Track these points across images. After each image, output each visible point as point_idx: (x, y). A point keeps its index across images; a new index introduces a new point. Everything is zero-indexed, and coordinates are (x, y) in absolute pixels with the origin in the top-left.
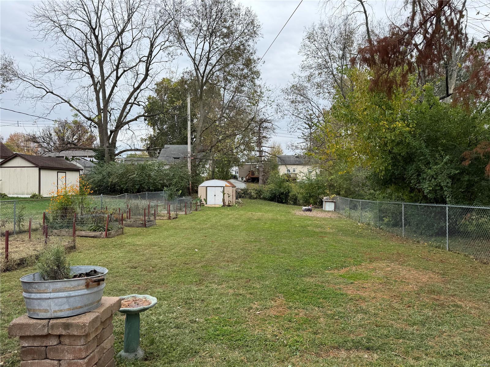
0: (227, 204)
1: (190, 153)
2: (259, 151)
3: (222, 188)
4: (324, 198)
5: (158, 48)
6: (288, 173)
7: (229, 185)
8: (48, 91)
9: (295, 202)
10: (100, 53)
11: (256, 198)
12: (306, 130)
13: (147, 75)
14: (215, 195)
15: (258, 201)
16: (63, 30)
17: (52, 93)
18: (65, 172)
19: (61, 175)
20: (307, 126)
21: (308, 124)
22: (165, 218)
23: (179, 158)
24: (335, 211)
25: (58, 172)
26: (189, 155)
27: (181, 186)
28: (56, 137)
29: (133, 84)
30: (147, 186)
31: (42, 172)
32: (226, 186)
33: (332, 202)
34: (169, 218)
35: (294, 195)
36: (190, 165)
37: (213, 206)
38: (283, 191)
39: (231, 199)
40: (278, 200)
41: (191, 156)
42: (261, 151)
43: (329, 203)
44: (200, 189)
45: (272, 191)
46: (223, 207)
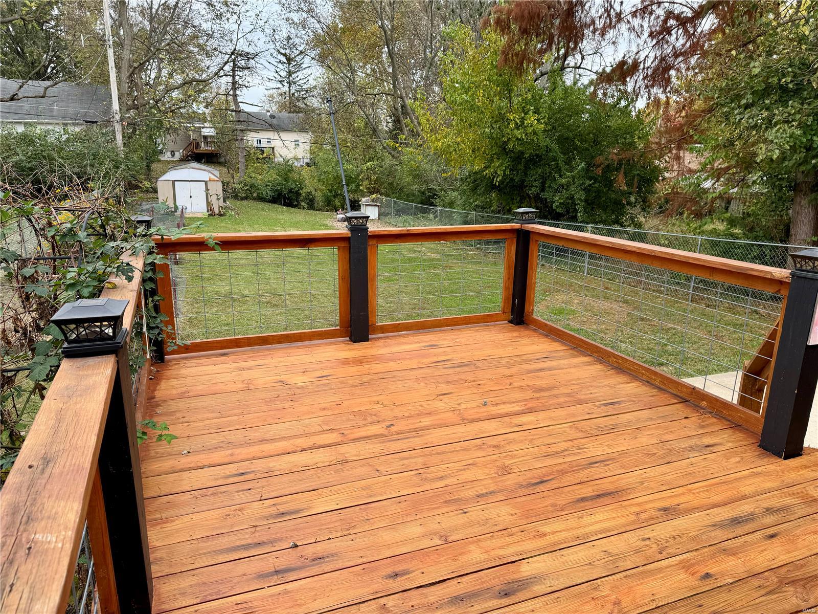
0: (216, 211)
1: (118, 112)
2: (235, 111)
3: (204, 183)
4: (364, 200)
6: (259, 145)
7: (216, 178)
9: (311, 205)
11: (246, 198)
12: (280, 66)
14: (191, 197)
15: (250, 203)
20: (283, 59)
21: (285, 55)
23: (96, 122)
24: (379, 219)
26: (117, 117)
32: (210, 180)
33: (376, 205)
35: (310, 193)
36: (121, 137)
37: (191, 215)
38: (293, 186)
39: (221, 203)
40: (285, 201)
41: (122, 120)
42: (240, 111)
43: (370, 208)
44: (160, 185)
45: (273, 186)
46: (211, 217)
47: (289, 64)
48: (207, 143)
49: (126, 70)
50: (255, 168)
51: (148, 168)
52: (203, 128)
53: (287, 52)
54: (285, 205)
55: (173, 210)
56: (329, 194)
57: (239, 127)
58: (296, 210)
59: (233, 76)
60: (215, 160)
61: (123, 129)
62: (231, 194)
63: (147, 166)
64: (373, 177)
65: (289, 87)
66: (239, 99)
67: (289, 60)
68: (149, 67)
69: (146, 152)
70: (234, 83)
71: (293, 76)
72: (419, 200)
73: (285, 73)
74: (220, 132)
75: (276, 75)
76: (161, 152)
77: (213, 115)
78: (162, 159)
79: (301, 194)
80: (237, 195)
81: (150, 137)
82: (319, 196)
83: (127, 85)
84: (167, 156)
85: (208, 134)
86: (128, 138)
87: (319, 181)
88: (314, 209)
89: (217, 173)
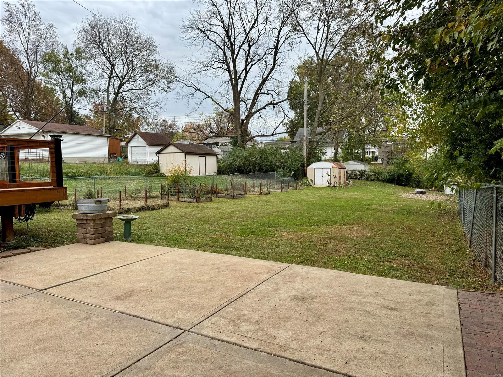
0: (332, 185)
1: (306, 136)
3: (329, 169)
5: (284, 38)
7: (336, 167)
8: (197, 89)
10: (233, 52)
11: (374, 180)
13: (274, 65)
14: (322, 177)
16: (207, 36)
17: (199, 90)
18: (205, 157)
19: (202, 159)
22: (258, 193)
25: (199, 157)
26: (305, 139)
27: (295, 167)
28: (215, 126)
29: (262, 76)
30: (265, 168)
31: (187, 156)
32: (333, 168)
34: (261, 194)
36: (305, 148)
38: (402, 172)
40: (397, 182)
44: (308, 171)
45: (390, 172)
46: (329, 188)
82: (424, 179)
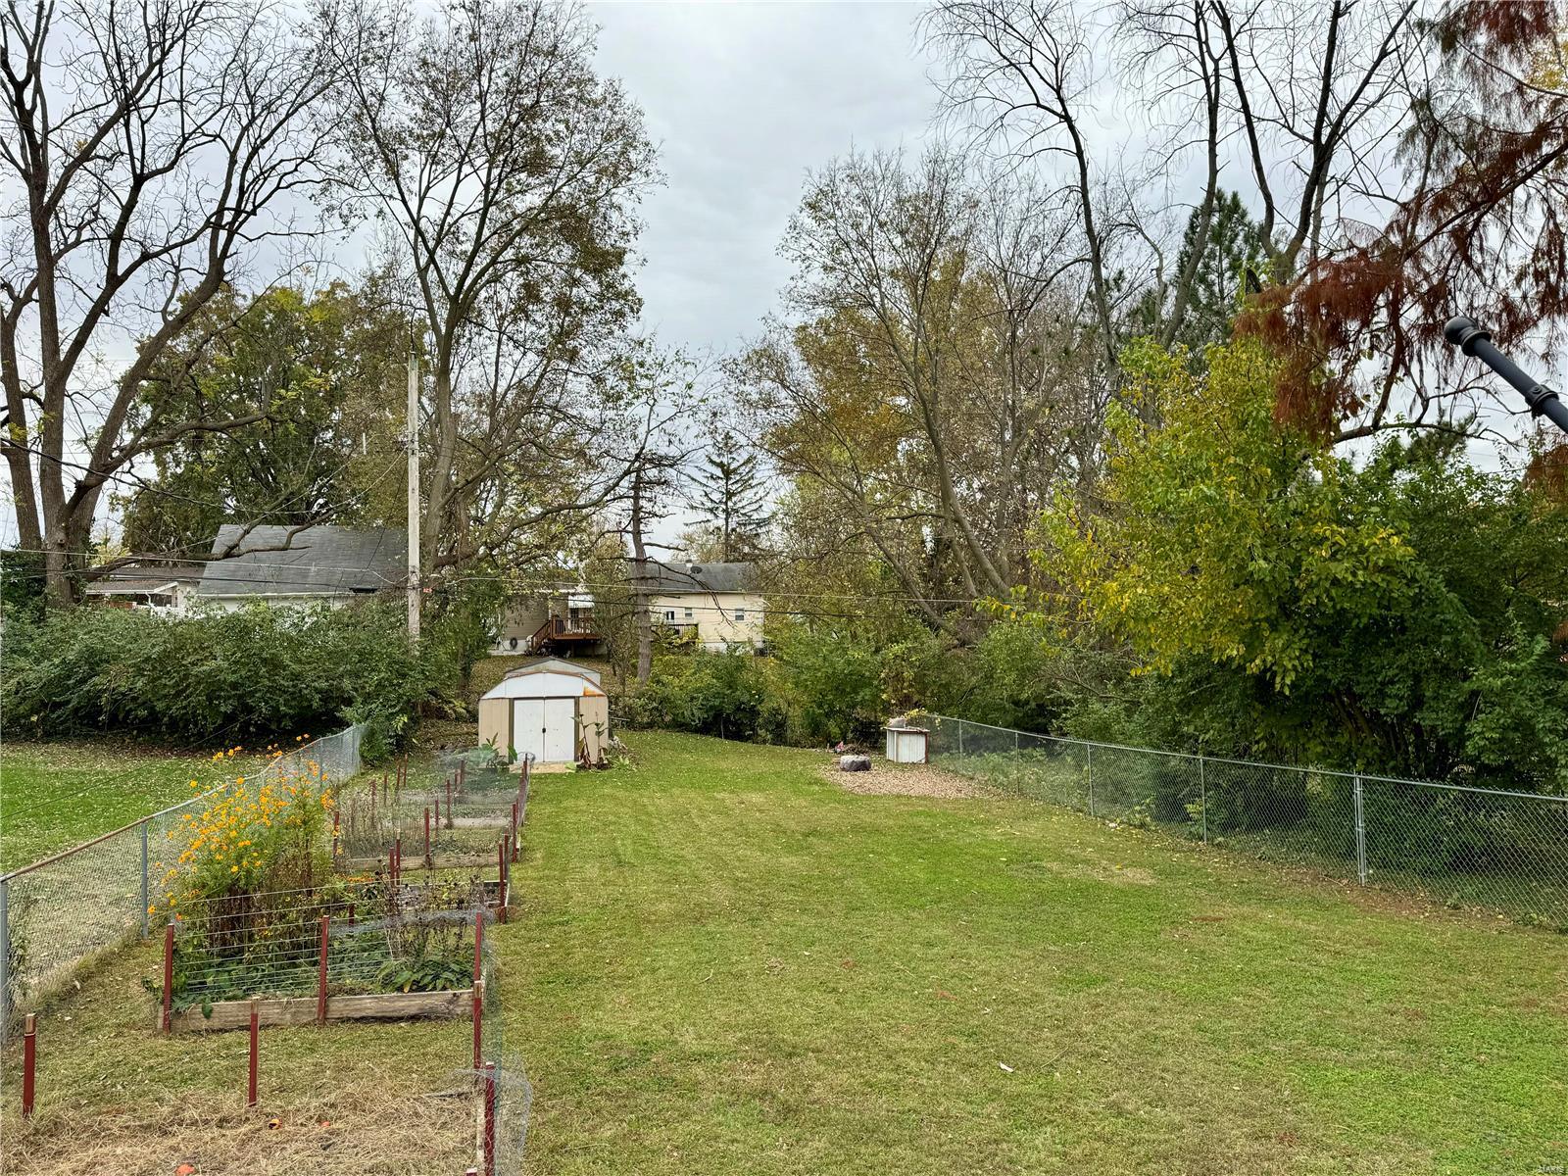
0: (594, 759)
1: (418, 570)
2: (636, 561)
3: (572, 701)
4: (893, 721)
6: (670, 621)
7: (598, 691)
9: (780, 734)
10: (35, 176)
11: (650, 726)
12: (711, 483)
14: (544, 731)
15: (659, 736)
20: (718, 472)
21: (721, 465)
23: (374, 590)
24: (927, 762)
26: (414, 580)
27: (400, 697)
30: (267, 703)
32: (585, 695)
33: (921, 733)
35: (777, 711)
36: (417, 617)
37: (542, 770)
38: (745, 698)
39: (605, 741)
40: (726, 728)
41: (422, 584)
42: (645, 560)
43: (906, 739)
44: (483, 708)
45: (705, 699)
46: (582, 773)
47: (728, 478)
48: (576, 621)
49: (440, 495)
50: (666, 664)
51: (466, 670)
52: (573, 595)
53: (725, 461)
54: (727, 738)
55: (506, 760)
56: (818, 711)
57: (643, 588)
58: (749, 746)
59: (636, 498)
60: (589, 652)
61: (423, 602)
62: (624, 719)
63: (464, 669)
64: (909, 674)
65: (727, 520)
66: (644, 539)
67: (728, 473)
68: (484, 495)
69: (465, 643)
70: (637, 509)
71: (734, 499)
72: (1009, 718)
73: (720, 496)
74: (603, 601)
75: (705, 499)
76: (493, 641)
77: (592, 570)
78: (494, 653)
79: (758, 713)
80: (632, 720)
81: (475, 615)
82: (796, 716)
83: (438, 521)
84: (504, 649)
85: (581, 605)
86: (429, 618)
87: (796, 684)
88: (785, 744)
89: (596, 678)
